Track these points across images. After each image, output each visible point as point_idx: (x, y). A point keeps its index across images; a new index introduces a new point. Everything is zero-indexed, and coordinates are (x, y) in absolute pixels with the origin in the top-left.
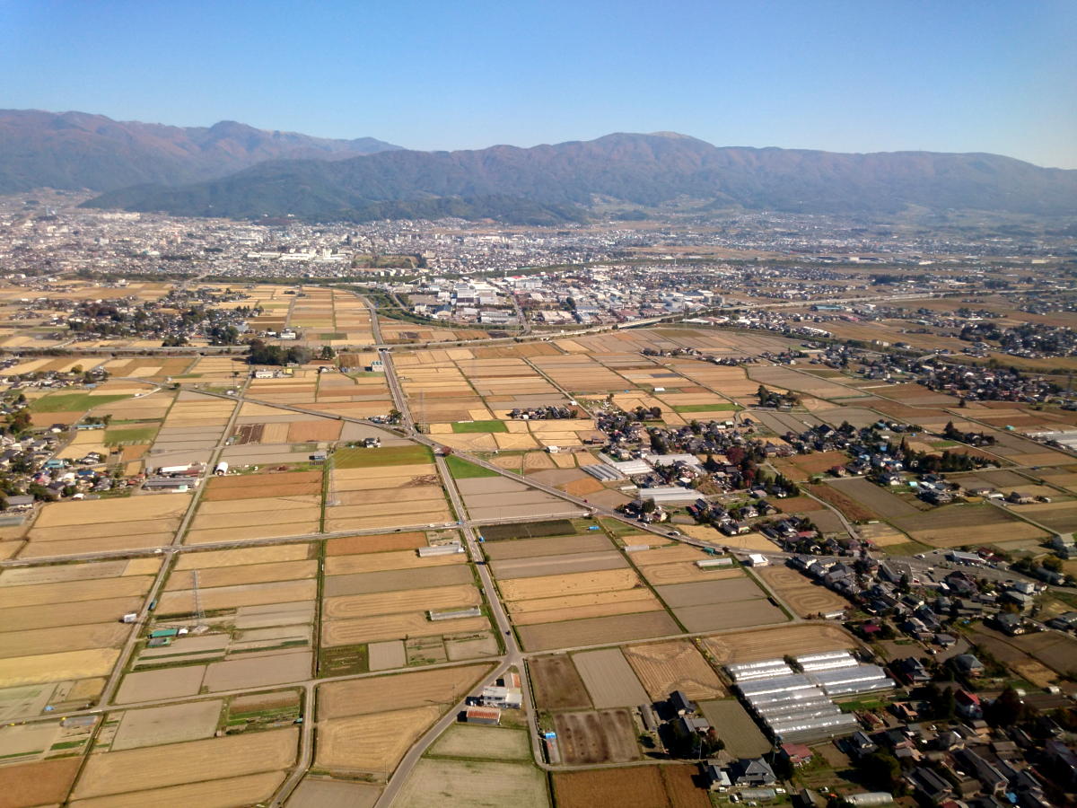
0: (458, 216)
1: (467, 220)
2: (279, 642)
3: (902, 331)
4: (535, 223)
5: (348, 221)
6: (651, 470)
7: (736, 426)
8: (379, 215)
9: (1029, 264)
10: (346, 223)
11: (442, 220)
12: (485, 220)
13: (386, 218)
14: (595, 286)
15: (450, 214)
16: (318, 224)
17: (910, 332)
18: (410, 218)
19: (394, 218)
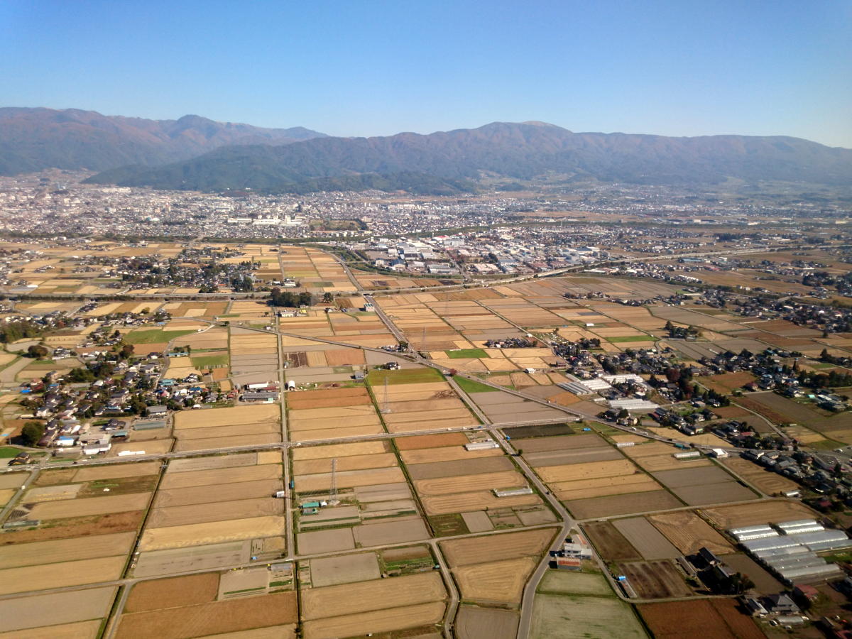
0: (378, 189)
1: (385, 191)
2: (395, 512)
3: (756, 278)
4: (438, 194)
5: (293, 193)
6: (610, 386)
7: (660, 353)
8: (317, 189)
9: (832, 225)
10: (291, 194)
11: (365, 192)
12: (399, 191)
13: (322, 190)
14: (504, 243)
15: (372, 186)
16: (270, 195)
17: (762, 279)
18: (341, 191)
19: (329, 190)
